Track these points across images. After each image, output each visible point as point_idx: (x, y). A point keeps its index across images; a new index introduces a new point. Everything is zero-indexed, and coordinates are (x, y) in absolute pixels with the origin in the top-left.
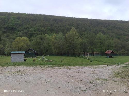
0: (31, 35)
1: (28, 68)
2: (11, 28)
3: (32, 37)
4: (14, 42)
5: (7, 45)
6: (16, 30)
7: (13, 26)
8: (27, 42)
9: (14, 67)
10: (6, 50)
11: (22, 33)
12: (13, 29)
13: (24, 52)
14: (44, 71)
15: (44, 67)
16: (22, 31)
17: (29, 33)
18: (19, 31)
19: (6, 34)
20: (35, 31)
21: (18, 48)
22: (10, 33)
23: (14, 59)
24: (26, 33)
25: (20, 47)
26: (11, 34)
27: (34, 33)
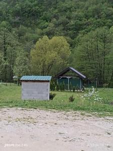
0: (78, 28)
1: (49, 113)
2: (30, 12)
3: (80, 35)
4: (34, 51)
5: (18, 58)
6: (40, 16)
7: (34, 8)
8: (63, 49)
9: (22, 110)
10: (15, 70)
11: (53, 25)
12: (33, 15)
13: (49, 78)
14: (76, 123)
15: (82, 114)
16: (55, 20)
17: (72, 22)
18: (47, 19)
19: (18, 29)
20: (87, 17)
21: (42, 64)
22: (27, 26)
23: (28, 93)
24: (64, 24)
25: (46, 63)
26: (30, 28)
27: (85, 22)
